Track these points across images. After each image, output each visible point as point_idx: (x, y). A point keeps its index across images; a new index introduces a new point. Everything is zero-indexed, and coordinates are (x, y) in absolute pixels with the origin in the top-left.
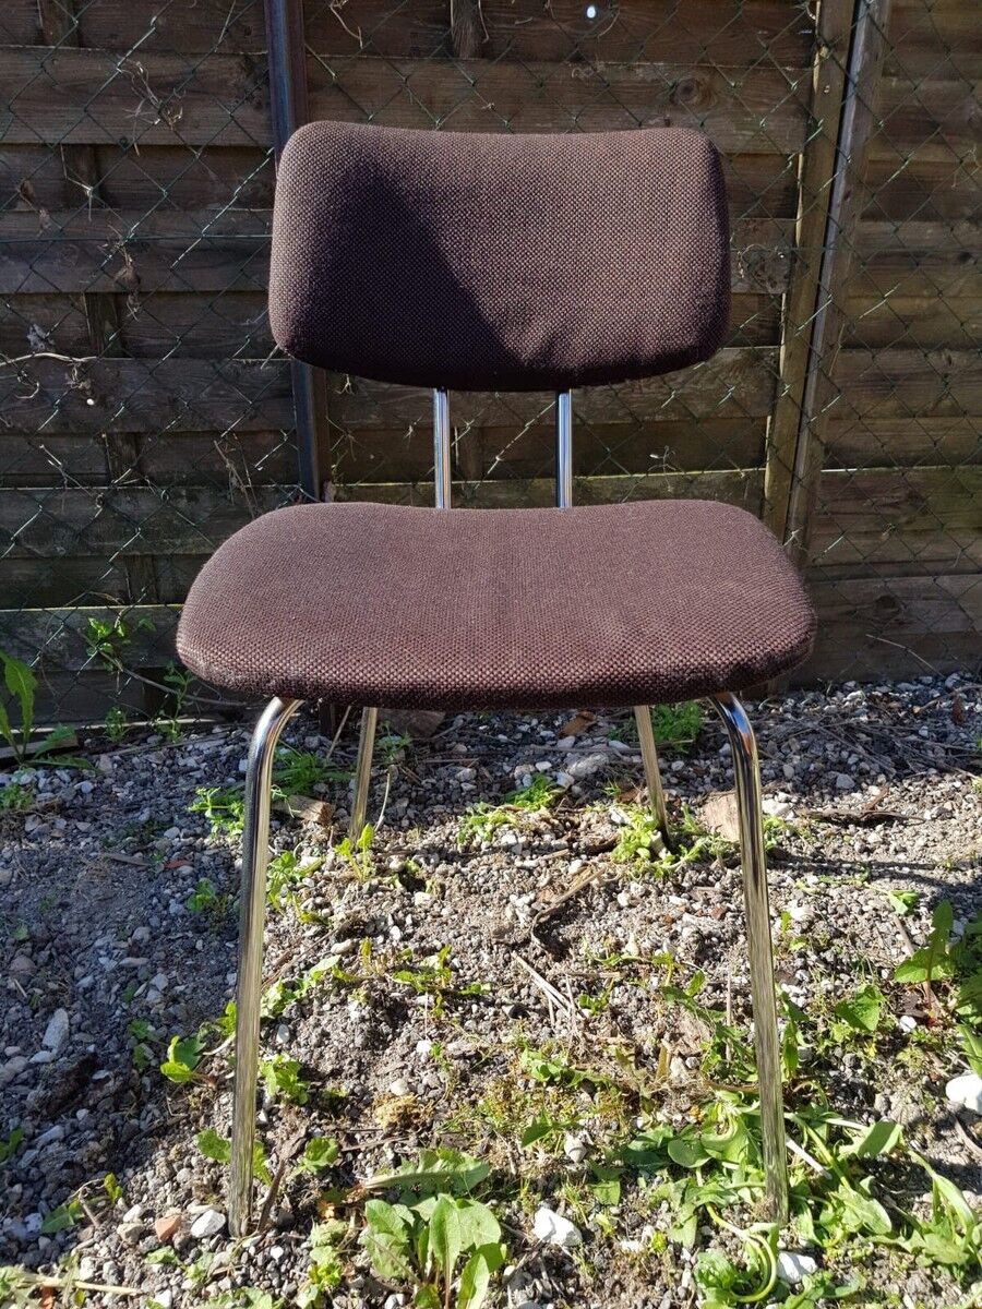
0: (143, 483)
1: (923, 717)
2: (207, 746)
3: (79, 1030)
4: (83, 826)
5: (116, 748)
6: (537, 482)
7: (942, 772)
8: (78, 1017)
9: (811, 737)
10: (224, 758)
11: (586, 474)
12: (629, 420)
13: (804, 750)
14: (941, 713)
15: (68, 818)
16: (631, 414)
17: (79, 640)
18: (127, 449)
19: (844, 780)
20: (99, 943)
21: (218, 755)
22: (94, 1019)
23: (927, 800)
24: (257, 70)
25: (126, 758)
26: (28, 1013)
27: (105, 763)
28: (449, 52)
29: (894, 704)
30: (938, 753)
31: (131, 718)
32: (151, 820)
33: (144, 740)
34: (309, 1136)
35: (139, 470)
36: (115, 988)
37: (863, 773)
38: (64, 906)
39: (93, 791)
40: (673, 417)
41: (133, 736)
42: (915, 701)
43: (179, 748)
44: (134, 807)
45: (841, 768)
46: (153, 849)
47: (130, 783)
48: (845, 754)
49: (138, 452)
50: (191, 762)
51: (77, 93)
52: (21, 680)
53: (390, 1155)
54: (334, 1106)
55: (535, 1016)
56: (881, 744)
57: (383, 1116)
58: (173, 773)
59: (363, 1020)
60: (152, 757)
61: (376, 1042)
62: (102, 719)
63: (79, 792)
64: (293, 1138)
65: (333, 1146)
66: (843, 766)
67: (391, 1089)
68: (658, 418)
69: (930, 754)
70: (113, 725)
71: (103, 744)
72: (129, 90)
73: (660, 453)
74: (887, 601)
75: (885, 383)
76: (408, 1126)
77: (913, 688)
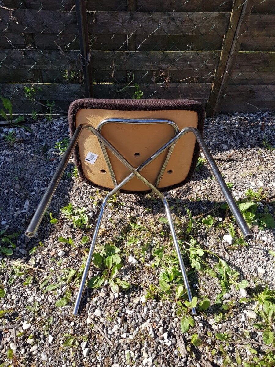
0: (35, 48)
1: (253, 127)
2: (59, 123)
3: (32, 205)
4: (29, 146)
5: (35, 122)
6: (152, 52)
7: (252, 146)
8: (31, 202)
9: (220, 133)
10: (63, 127)
11: (167, 51)
12: (181, 34)
13: (217, 136)
14: (258, 126)
15: (24, 143)
16: (182, 32)
17: (22, 92)
18: (30, 38)
19: (225, 147)
20: (35, 182)
21: (62, 126)
22: (35, 202)
23: (245, 155)
25: (38, 125)
26: (20, 200)
27: (33, 127)
29: (246, 122)
30: (253, 140)
31: (39, 113)
32: (46, 146)
33: (43, 120)
34: (83, 235)
35: (34, 44)
36: (40, 195)
37: (230, 145)
38: (26, 169)
39: (30, 135)
40: (195, 34)
41: (39, 118)
42: (252, 121)
43: (52, 123)
44: (41, 140)
45: (225, 143)
46: (47, 155)
47: (40, 133)
48: (227, 139)
49: (33, 39)
50: (55, 127)
52: (8, 104)
53: (100, 241)
54: (88, 229)
55: (135, 210)
56: (239, 137)
58: (51, 130)
59: (96, 208)
60: (45, 126)
62: (31, 113)
63: (27, 135)
64: (79, 236)
65: (88, 238)
66: (226, 142)
67: (101, 226)
68: (190, 34)
69: (251, 141)
70: (34, 114)
71: (32, 120)
73: (190, 45)
74: (251, 91)
75: (262, 25)
76: (104, 235)
77: (254, 116)
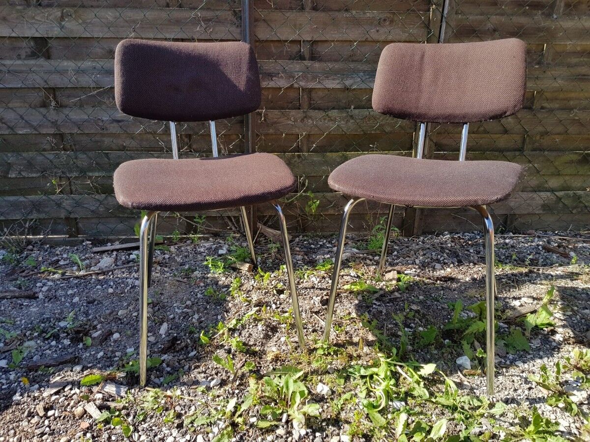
0: (191, 151)
1: (472, 245)
2: (207, 245)
3: (171, 329)
4: (166, 269)
5: (176, 244)
6: (328, 154)
7: (475, 264)
8: (170, 326)
9: (427, 250)
10: (213, 249)
11: (346, 151)
12: (362, 133)
13: (424, 255)
14: (479, 244)
15: (161, 266)
16: (363, 131)
18: (186, 140)
19: (438, 266)
20: (175, 305)
21: (211, 248)
22: (175, 326)
23: (468, 274)
24: (238, 15)
25: (179, 247)
26: (154, 324)
27: (172, 249)
28: (302, 8)
29: (462, 240)
30: (475, 258)
31: (181, 234)
32: (189, 268)
33: (186, 242)
34: (246, 361)
35: (190, 147)
36: (182, 318)
37: (445, 263)
38: (162, 294)
39: (169, 258)
40: (378, 132)
41: (181, 240)
42: (469, 240)
43: (198, 245)
44: (182, 264)
45: (437, 261)
46: (190, 277)
47: (181, 256)
48: (439, 257)
49: (190, 141)
50: (202, 250)
51: (178, 22)
53: (272, 368)
54: (254, 354)
55: (320, 333)
56: (454, 254)
57: (270, 357)
58: (196, 253)
59: (263, 330)
60: (188, 248)
61: (267, 337)
62: (171, 234)
63: (164, 258)
64: (241, 362)
65: (254, 364)
66: (438, 261)
67: (272, 350)
68: (373, 132)
69: (472, 258)
70: (176, 236)
71: (171, 242)
72: (195, 22)
73: (373, 144)
76: (278, 360)
77: (470, 235)
